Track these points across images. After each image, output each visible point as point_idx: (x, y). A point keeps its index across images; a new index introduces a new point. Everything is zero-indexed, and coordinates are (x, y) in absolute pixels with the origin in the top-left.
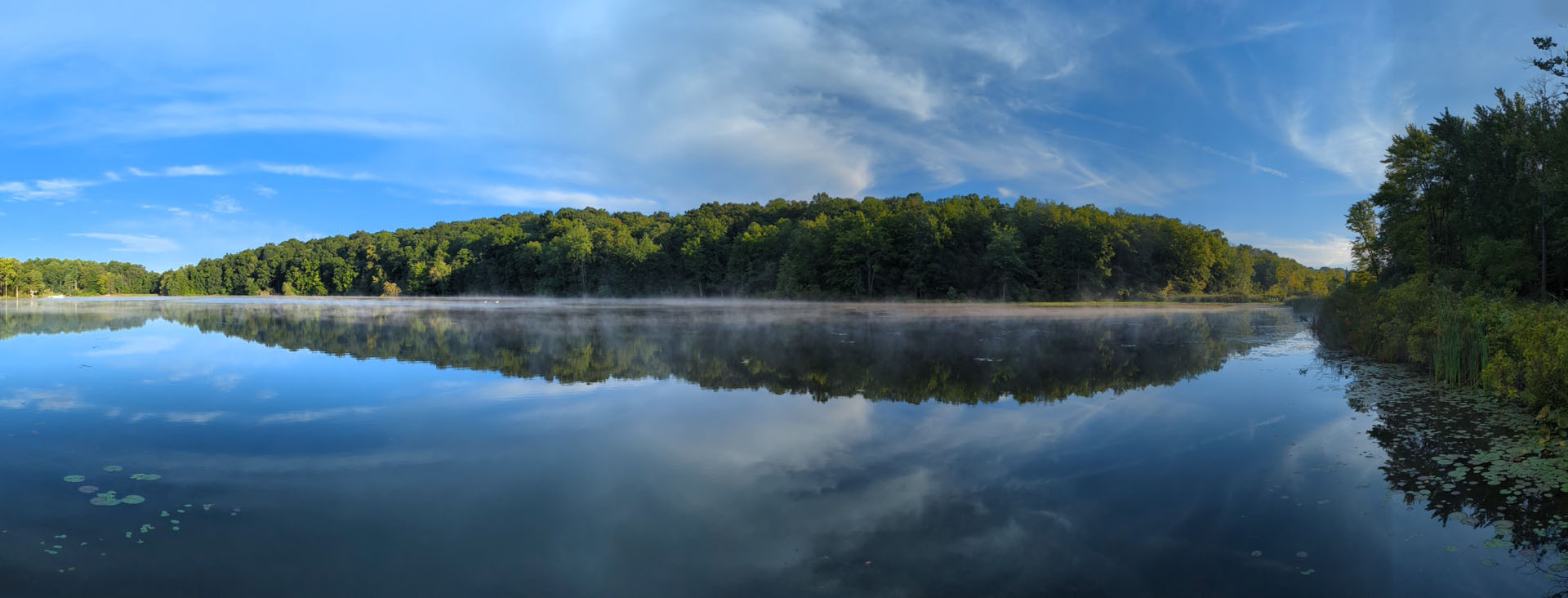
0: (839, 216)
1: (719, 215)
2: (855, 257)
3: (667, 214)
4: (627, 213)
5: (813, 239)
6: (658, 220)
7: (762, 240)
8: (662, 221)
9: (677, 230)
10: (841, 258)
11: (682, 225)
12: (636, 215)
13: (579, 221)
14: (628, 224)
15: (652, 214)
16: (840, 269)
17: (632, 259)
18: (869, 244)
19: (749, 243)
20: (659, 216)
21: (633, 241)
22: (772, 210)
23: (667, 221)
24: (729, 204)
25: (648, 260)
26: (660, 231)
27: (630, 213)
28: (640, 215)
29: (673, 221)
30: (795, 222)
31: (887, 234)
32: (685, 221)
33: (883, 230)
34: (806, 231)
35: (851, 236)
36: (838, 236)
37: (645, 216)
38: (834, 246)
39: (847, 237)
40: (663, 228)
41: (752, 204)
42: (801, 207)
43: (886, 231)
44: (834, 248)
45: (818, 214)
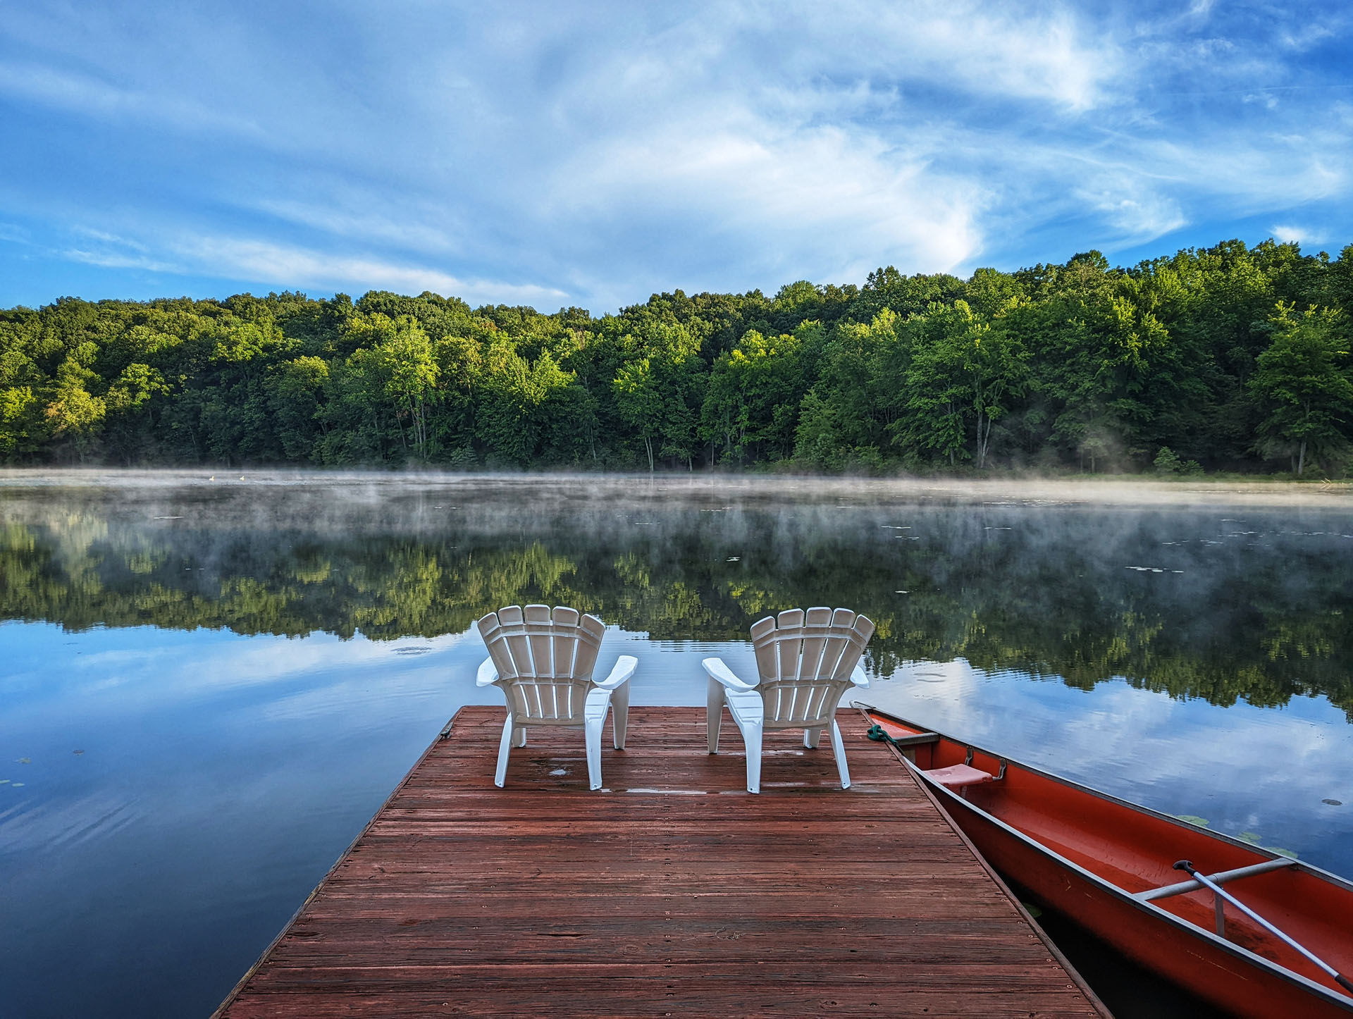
0: (919, 312)
1: (686, 316)
2: (950, 391)
3: (585, 313)
4: (506, 309)
5: (867, 359)
6: (568, 325)
7: (767, 364)
8: (577, 328)
9: (604, 345)
10: (922, 395)
11: (615, 335)
12: (526, 313)
13: (409, 321)
14: (509, 330)
15: (557, 311)
16: (920, 415)
17: (520, 397)
18: (978, 366)
19: (742, 369)
20: (570, 317)
21: (520, 364)
22: (788, 305)
23: (586, 327)
24: (704, 296)
25: (551, 401)
26: (572, 345)
27: (513, 310)
28: (532, 313)
29: (597, 327)
30: (831, 326)
31: (1019, 343)
32: (620, 328)
33: (1008, 336)
34: (851, 344)
35: (943, 350)
36: (916, 352)
37: (543, 316)
38: (909, 372)
39: (935, 353)
40: (579, 340)
41: (750, 295)
42: (845, 297)
43: (1015, 337)
44: (907, 376)
45: (877, 311)
